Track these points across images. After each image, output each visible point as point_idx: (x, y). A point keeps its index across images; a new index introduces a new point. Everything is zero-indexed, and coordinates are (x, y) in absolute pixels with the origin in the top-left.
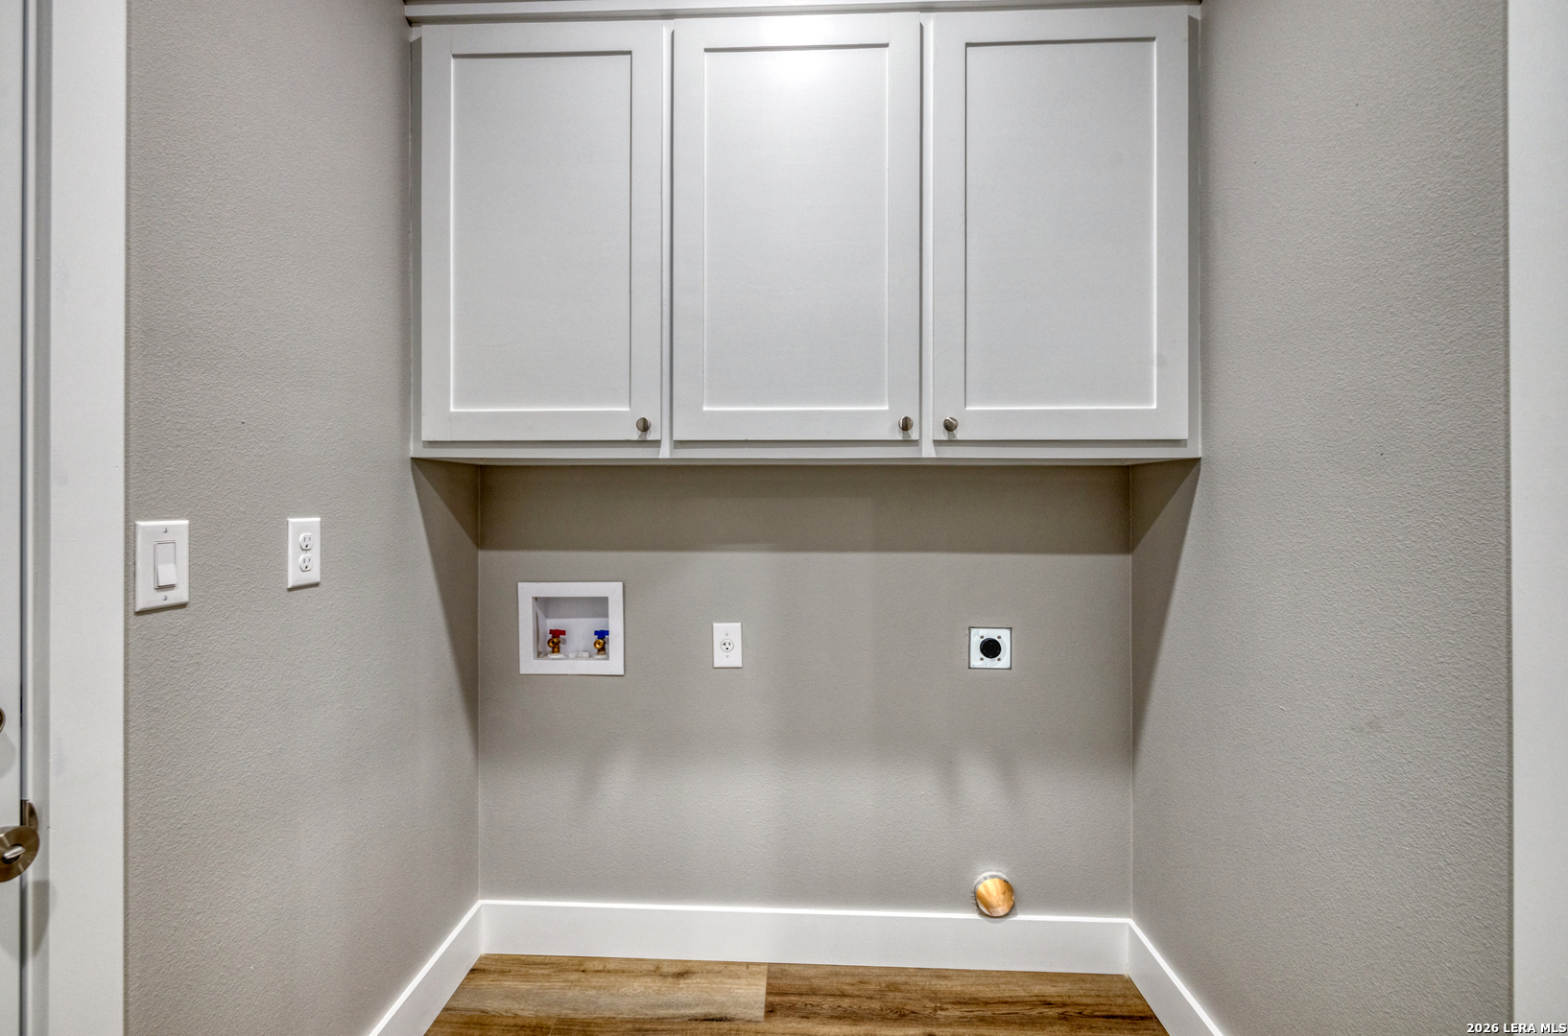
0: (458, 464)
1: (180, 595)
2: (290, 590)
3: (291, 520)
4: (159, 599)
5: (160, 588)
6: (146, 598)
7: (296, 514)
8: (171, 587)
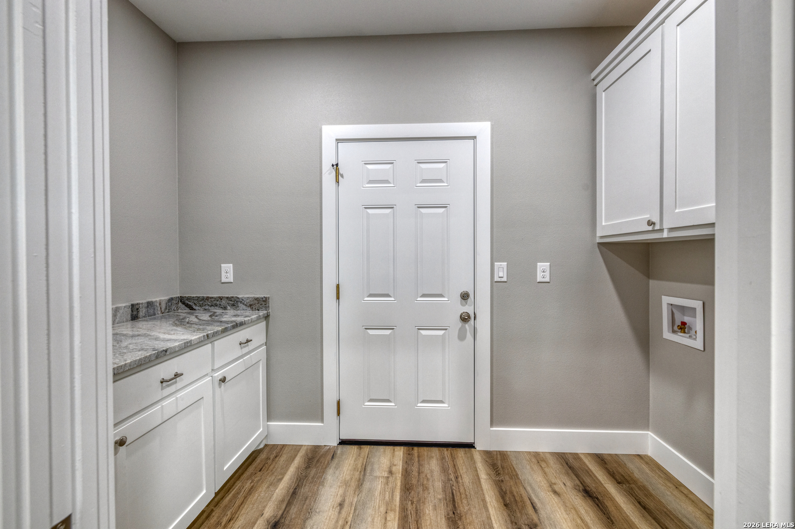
0: (626, 243)
1: (505, 279)
2: (539, 282)
3: (538, 264)
4: (499, 280)
5: (500, 277)
6: (496, 279)
7: (540, 262)
8: (502, 277)
